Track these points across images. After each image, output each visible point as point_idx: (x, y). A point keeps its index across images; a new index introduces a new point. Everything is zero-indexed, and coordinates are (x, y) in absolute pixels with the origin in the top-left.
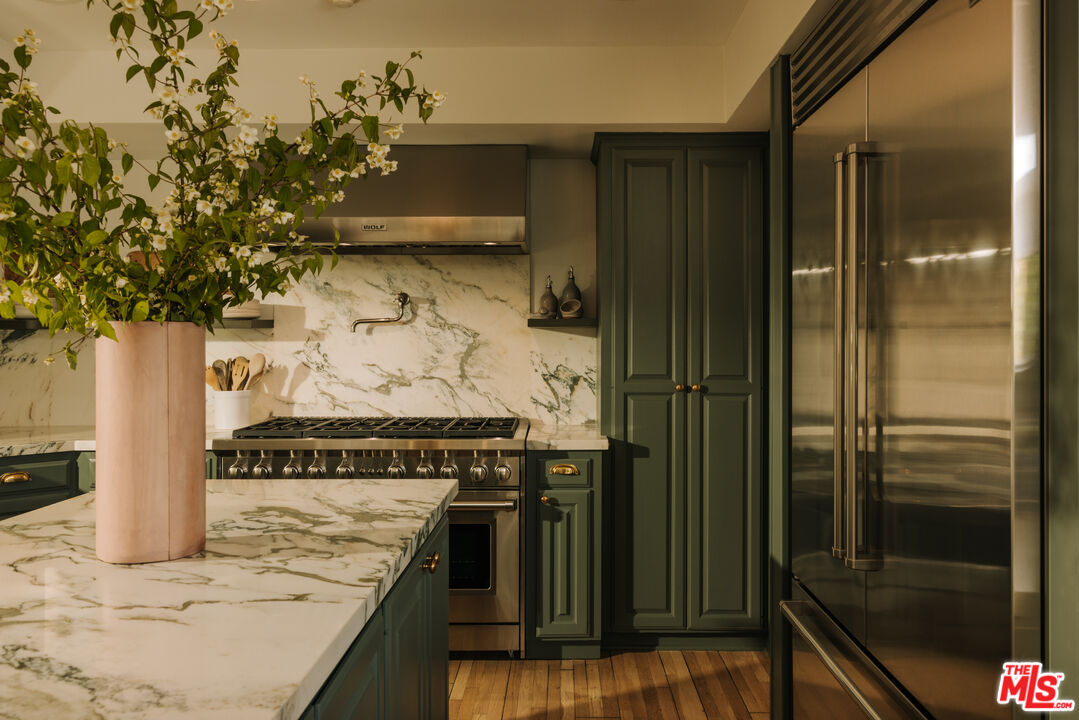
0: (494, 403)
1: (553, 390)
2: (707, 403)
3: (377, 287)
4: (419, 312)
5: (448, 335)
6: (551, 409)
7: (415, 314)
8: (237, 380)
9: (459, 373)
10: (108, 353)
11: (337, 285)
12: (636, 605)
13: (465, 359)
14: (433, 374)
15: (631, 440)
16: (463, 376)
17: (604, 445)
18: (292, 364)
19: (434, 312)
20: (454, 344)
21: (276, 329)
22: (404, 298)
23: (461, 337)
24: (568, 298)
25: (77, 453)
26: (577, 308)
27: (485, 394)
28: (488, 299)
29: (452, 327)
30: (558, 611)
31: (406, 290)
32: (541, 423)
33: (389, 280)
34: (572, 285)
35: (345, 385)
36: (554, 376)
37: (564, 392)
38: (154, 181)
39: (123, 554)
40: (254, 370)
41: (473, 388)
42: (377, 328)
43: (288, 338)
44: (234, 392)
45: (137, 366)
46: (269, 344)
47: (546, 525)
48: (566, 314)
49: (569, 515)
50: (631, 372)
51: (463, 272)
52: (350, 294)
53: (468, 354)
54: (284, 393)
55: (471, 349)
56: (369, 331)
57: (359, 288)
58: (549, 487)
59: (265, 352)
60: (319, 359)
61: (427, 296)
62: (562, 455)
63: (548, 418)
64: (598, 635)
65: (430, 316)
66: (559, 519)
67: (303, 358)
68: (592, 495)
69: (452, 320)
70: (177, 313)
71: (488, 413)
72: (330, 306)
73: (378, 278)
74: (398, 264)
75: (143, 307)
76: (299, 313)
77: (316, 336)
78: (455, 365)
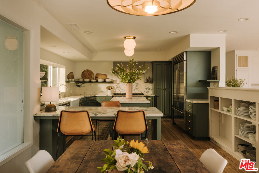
2: (165, 91)
6: (146, 92)
15: (157, 95)
16: (136, 88)
17: (154, 96)
18: (116, 87)
21: (114, 83)
23: (136, 84)
24: (149, 79)
25: (96, 97)
27: (139, 91)
32: (145, 94)
34: (149, 77)
35: (122, 89)
36: (147, 88)
37: (148, 90)
39: (129, 98)
40: (112, 87)
41: (137, 90)
43: (115, 84)
44: (110, 90)
45: (130, 86)
46: (113, 85)
48: (149, 81)
50: (157, 88)
53: (137, 86)
54: (115, 90)
55: (137, 85)
60: (119, 86)
68: (153, 101)
76: (116, 81)
77: (118, 83)
78: (135, 87)
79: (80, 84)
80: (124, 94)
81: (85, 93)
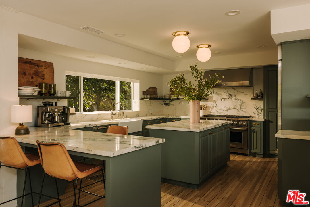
0: (246, 113)
1: (258, 111)
3: (225, 93)
4: (233, 97)
5: (238, 101)
7: (232, 97)
8: (203, 108)
9: (240, 108)
10: (191, 103)
11: (219, 93)
12: (270, 149)
13: (241, 105)
14: (235, 108)
15: (269, 120)
16: (241, 108)
17: (264, 120)
18: (211, 106)
19: (235, 97)
20: (239, 103)
21: (209, 100)
22: (230, 95)
23: (240, 101)
24: (260, 94)
25: (181, 118)
26: (261, 96)
27: (245, 112)
28: (245, 95)
29: (238, 100)
30: (255, 148)
31: (230, 93)
32: (255, 117)
33: (227, 92)
34: (261, 92)
35: (220, 108)
36: (258, 109)
37: (260, 111)
38: (196, 87)
39: (193, 122)
40: (205, 107)
41: (242, 110)
42: (225, 100)
43: (211, 101)
45: (194, 104)
46: (207, 102)
47: (252, 133)
48: (259, 97)
49: (257, 132)
50: (269, 108)
51: (241, 90)
52: (221, 94)
53: (242, 104)
54: (210, 111)
55: (242, 103)
56: (224, 100)
57: (222, 93)
58: (253, 127)
59: (207, 104)
60: (216, 105)
61: (234, 94)
62: (256, 122)
63: (257, 116)
64: (262, 153)
65: (235, 98)
66: (255, 132)
67: (213, 105)
68: (261, 129)
69: (239, 98)
70: (198, 99)
71: (245, 115)
72: (217, 96)
73: (226, 91)
74: (229, 89)
75: (195, 99)
76: (212, 97)
77: (215, 101)
78: (239, 106)
79: (168, 102)
80: (222, 115)
81: (174, 113)
